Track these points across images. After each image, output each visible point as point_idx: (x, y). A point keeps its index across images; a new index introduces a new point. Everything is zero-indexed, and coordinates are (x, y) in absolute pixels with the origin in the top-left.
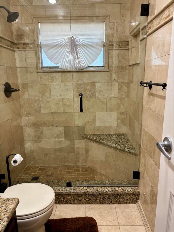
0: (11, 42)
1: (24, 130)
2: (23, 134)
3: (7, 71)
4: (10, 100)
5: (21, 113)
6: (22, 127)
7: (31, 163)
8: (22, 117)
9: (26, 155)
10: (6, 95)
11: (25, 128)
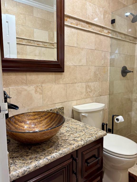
0: (133, 37)
1: (133, 104)
2: (132, 107)
3: (126, 58)
4: (125, 79)
5: (133, 90)
6: (132, 102)
7: (135, 132)
8: (133, 94)
9: (132, 125)
10: (122, 75)
11: (134, 103)
